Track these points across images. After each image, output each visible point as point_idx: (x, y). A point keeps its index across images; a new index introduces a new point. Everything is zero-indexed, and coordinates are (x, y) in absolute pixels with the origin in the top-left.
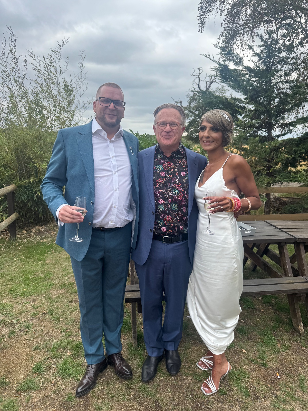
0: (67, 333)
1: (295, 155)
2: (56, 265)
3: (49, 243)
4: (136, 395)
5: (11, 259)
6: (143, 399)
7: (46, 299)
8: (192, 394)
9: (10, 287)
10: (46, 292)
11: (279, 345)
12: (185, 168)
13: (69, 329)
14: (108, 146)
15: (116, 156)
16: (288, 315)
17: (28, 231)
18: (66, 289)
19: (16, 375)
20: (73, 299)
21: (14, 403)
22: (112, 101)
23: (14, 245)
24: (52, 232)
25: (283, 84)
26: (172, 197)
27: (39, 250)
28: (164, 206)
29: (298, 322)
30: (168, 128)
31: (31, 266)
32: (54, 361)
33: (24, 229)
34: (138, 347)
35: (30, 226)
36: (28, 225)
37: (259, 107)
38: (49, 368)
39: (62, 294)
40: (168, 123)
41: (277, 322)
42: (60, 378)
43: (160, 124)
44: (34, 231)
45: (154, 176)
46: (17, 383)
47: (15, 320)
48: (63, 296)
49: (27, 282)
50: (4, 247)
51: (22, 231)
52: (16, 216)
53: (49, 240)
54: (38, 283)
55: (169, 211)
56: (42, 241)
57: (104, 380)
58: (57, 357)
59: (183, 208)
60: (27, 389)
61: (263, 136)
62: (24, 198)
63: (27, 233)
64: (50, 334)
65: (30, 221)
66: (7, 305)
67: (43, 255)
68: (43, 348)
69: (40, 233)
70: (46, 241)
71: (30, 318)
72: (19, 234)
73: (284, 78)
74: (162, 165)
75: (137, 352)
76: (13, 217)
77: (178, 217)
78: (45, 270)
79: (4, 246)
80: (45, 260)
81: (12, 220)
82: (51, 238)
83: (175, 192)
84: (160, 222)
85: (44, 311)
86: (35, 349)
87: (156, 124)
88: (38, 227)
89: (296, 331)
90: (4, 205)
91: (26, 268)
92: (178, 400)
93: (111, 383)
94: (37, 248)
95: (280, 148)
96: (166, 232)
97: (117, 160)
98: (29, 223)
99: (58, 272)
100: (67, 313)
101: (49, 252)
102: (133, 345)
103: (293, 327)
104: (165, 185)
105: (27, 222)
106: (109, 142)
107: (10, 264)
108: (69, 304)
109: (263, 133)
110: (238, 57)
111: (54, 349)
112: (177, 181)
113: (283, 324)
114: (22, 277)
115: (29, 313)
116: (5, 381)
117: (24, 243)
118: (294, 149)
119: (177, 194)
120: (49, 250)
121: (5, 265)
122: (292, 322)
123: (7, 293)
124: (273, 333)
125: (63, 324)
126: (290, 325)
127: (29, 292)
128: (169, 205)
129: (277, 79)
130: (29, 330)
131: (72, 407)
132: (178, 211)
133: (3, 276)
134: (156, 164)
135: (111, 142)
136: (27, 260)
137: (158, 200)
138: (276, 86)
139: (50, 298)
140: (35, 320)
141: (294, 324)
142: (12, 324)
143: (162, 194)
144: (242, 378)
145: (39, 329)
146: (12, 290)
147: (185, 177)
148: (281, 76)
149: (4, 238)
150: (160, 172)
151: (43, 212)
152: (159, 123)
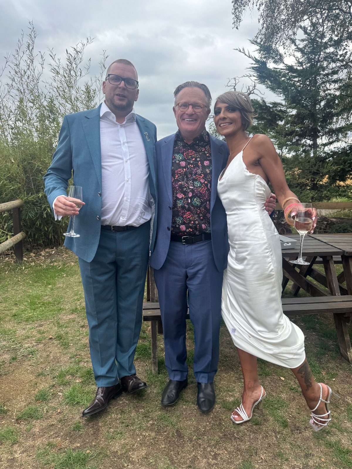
0: (77, 359)
1: (344, 166)
2: (67, 289)
3: (60, 267)
4: (154, 424)
5: (17, 283)
6: (162, 428)
7: (54, 324)
8: (220, 424)
9: (14, 311)
10: (54, 317)
11: (324, 373)
12: (208, 157)
13: (79, 355)
14: (118, 130)
15: (127, 142)
16: (336, 342)
17: (36, 254)
18: (77, 313)
19: (16, 402)
20: (85, 323)
21: (12, 433)
22: (124, 79)
23: (20, 269)
24: (63, 255)
25: (330, 84)
26: (193, 191)
27: (49, 274)
28: (184, 201)
29: (346, 348)
30: (190, 110)
31: (38, 290)
32: (61, 388)
33: (32, 252)
34: (159, 373)
35: (39, 248)
36: (37, 247)
37: (301, 109)
38: (55, 395)
39: (73, 318)
40: (190, 104)
41: (322, 349)
42: (67, 407)
43: (181, 106)
44: (44, 254)
45: (172, 166)
46: (17, 411)
47: (18, 346)
48: (74, 321)
49: (33, 307)
50: (9, 271)
51: (30, 254)
52: (22, 235)
53: (60, 263)
54: (45, 307)
55: (189, 207)
56: (52, 264)
57: (118, 408)
58: (64, 385)
59: (206, 203)
60: (28, 418)
61: (307, 144)
62: (31, 215)
63: (35, 256)
64: (57, 360)
65: (39, 242)
66: (10, 330)
67: (53, 279)
68: (48, 375)
69: (50, 255)
70: (56, 264)
71: (35, 344)
72: (26, 257)
73: (331, 77)
74: (183, 153)
75: (156, 379)
76: (19, 236)
77: (201, 213)
78: (54, 295)
79: (9, 269)
80: (54, 284)
81: (18, 239)
82: (63, 261)
83: (197, 184)
84: (178, 219)
85: (51, 337)
86: (39, 375)
87: (176, 106)
88: (48, 249)
89: (345, 358)
90: (9, 223)
91: (32, 292)
92: (203, 430)
93: (125, 411)
94: (46, 271)
95: (327, 159)
96: (185, 231)
97: (129, 147)
98: (37, 245)
99: (69, 296)
100: (78, 338)
101: (60, 276)
102: (153, 372)
103: (341, 354)
104: (186, 176)
105: (36, 245)
106: (119, 126)
107: (15, 288)
108: (81, 329)
109: (307, 141)
110: (277, 54)
111: (62, 375)
112: (199, 171)
113: (330, 351)
114: (27, 302)
115: (34, 339)
116: (3, 409)
117: (31, 266)
118: (342, 158)
119: (199, 187)
120: (60, 274)
121: (9, 289)
122: (339, 349)
123: (10, 318)
124: (317, 361)
125: (73, 350)
126: (337, 352)
127: (36, 317)
128: (189, 199)
129: (323, 78)
130: (33, 356)
131: (80, 436)
132: (200, 206)
133: (7, 301)
134: (176, 153)
135: (121, 126)
136: (35, 284)
137: (176, 194)
138: (323, 87)
139: (58, 323)
140: (41, 346)
141: (342, 351)
142: (15, 350)
143: (181, 187)
144: (279, 407)
145: (45, 354)
146: (15, 315)
147: (208, 167)
148: (327, 75)
149: (9, 261)
150: (180, 161)
151: (53, 233)
152: (180, 104)
